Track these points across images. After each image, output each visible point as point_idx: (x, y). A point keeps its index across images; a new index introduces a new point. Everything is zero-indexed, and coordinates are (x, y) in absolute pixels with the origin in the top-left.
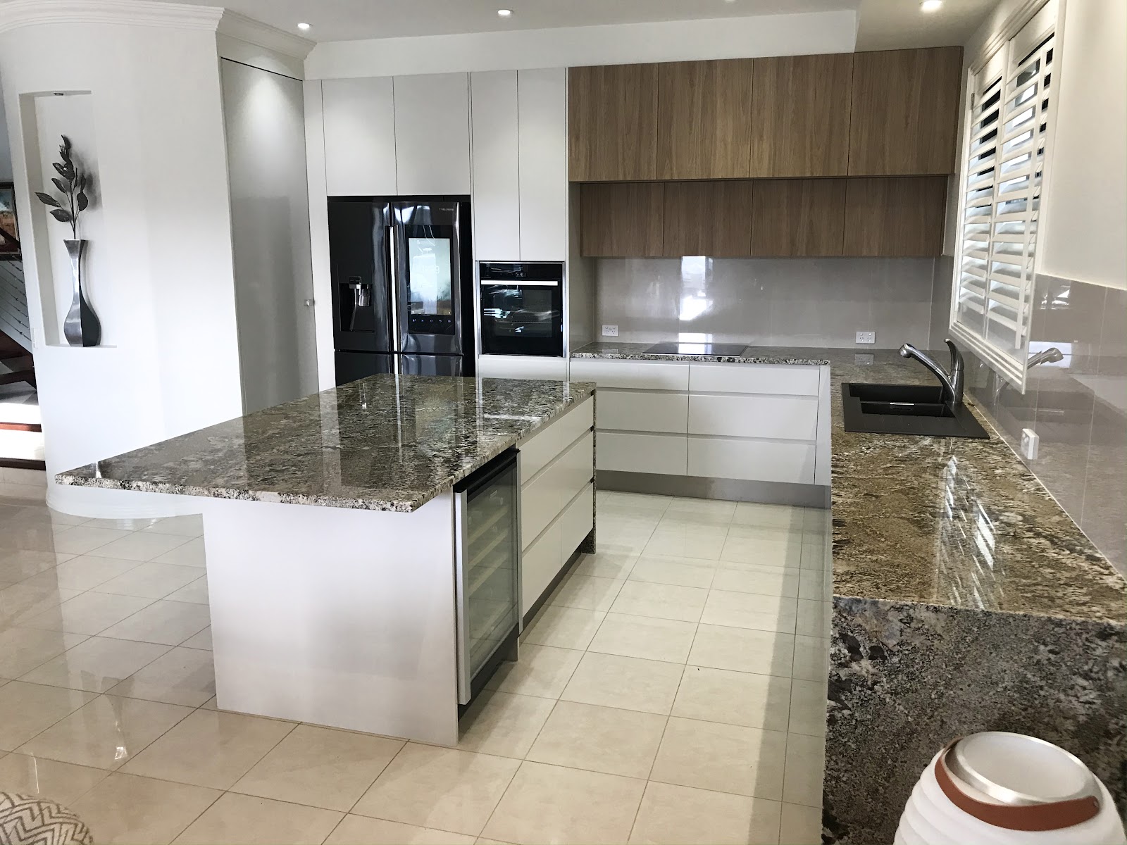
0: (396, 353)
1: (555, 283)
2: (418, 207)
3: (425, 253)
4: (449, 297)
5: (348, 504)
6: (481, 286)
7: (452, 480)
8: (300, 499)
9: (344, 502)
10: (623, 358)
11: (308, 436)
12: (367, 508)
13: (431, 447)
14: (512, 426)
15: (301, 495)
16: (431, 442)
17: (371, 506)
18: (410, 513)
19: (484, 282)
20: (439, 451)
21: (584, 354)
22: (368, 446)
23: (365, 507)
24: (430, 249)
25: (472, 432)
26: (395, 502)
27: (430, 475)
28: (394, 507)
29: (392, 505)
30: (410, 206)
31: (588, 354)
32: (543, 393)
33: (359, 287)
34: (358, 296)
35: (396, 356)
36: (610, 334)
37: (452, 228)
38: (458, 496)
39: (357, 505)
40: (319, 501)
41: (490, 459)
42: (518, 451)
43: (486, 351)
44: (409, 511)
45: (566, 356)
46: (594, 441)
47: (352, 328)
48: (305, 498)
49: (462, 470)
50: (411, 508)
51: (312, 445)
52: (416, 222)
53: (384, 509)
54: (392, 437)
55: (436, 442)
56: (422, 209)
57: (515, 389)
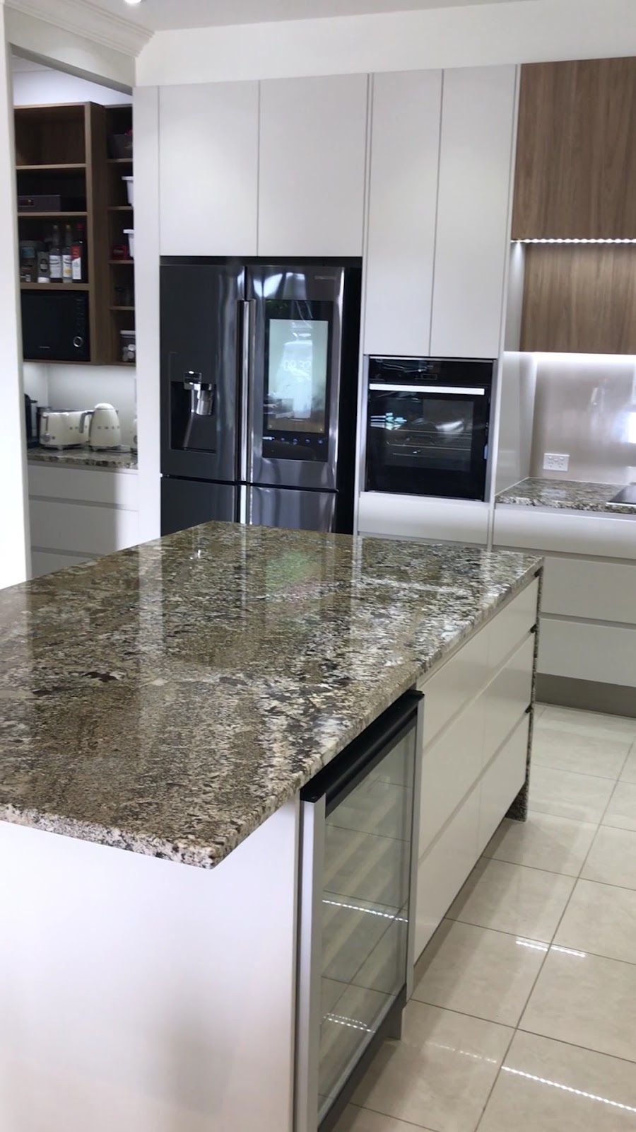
0: (244, 483)
1: (481, 392)
2: (289, 275)
3: (301, 338)
4: (322, 407)
5: (93, 835)
6: (370, 392)
7: (298, 780)
8: (9, 812)
9: (87, 829)
10: (578, 508)
11: (72, 645)
12: (129, 847)
13: (269, 687)
14: (410, 646)
15: (10, 805)
16: (270, 673)
17: (137, 845)
18: (208, 870)
19: (374, 387)
20: (282, 699)
21: (518, 499)
22: (163, 675)
23: (124, 845)
24: (308, 335)
25: (342, 655)
26: (181, 845)
27: (259, 766)
28: (179, 855)
29: (176, 849)
30: (276, 273)
31: (523, 499)
32: (459, 572)
33: (198, 387)
34: (196, 400)
35: (244, 488)
36: (555, 467)
37: (332, 305)
38: (309, 807)
39: (108, 838)
40: (42, 821)
41: (372, 720)
42: (420, 696)
43: (371, 486)
44: (208, 865)
45: (488, 501)
46: (536, 649)
47: (186, 445)
48: (18, 812)
49: (318, 756)
50: (210, 861)
51: (71, 668)
52: (286, 295)
53: (159, 855)
54: (207, 658)
55: (279, 674)
56: (293, 279)
57: (415, 562)
